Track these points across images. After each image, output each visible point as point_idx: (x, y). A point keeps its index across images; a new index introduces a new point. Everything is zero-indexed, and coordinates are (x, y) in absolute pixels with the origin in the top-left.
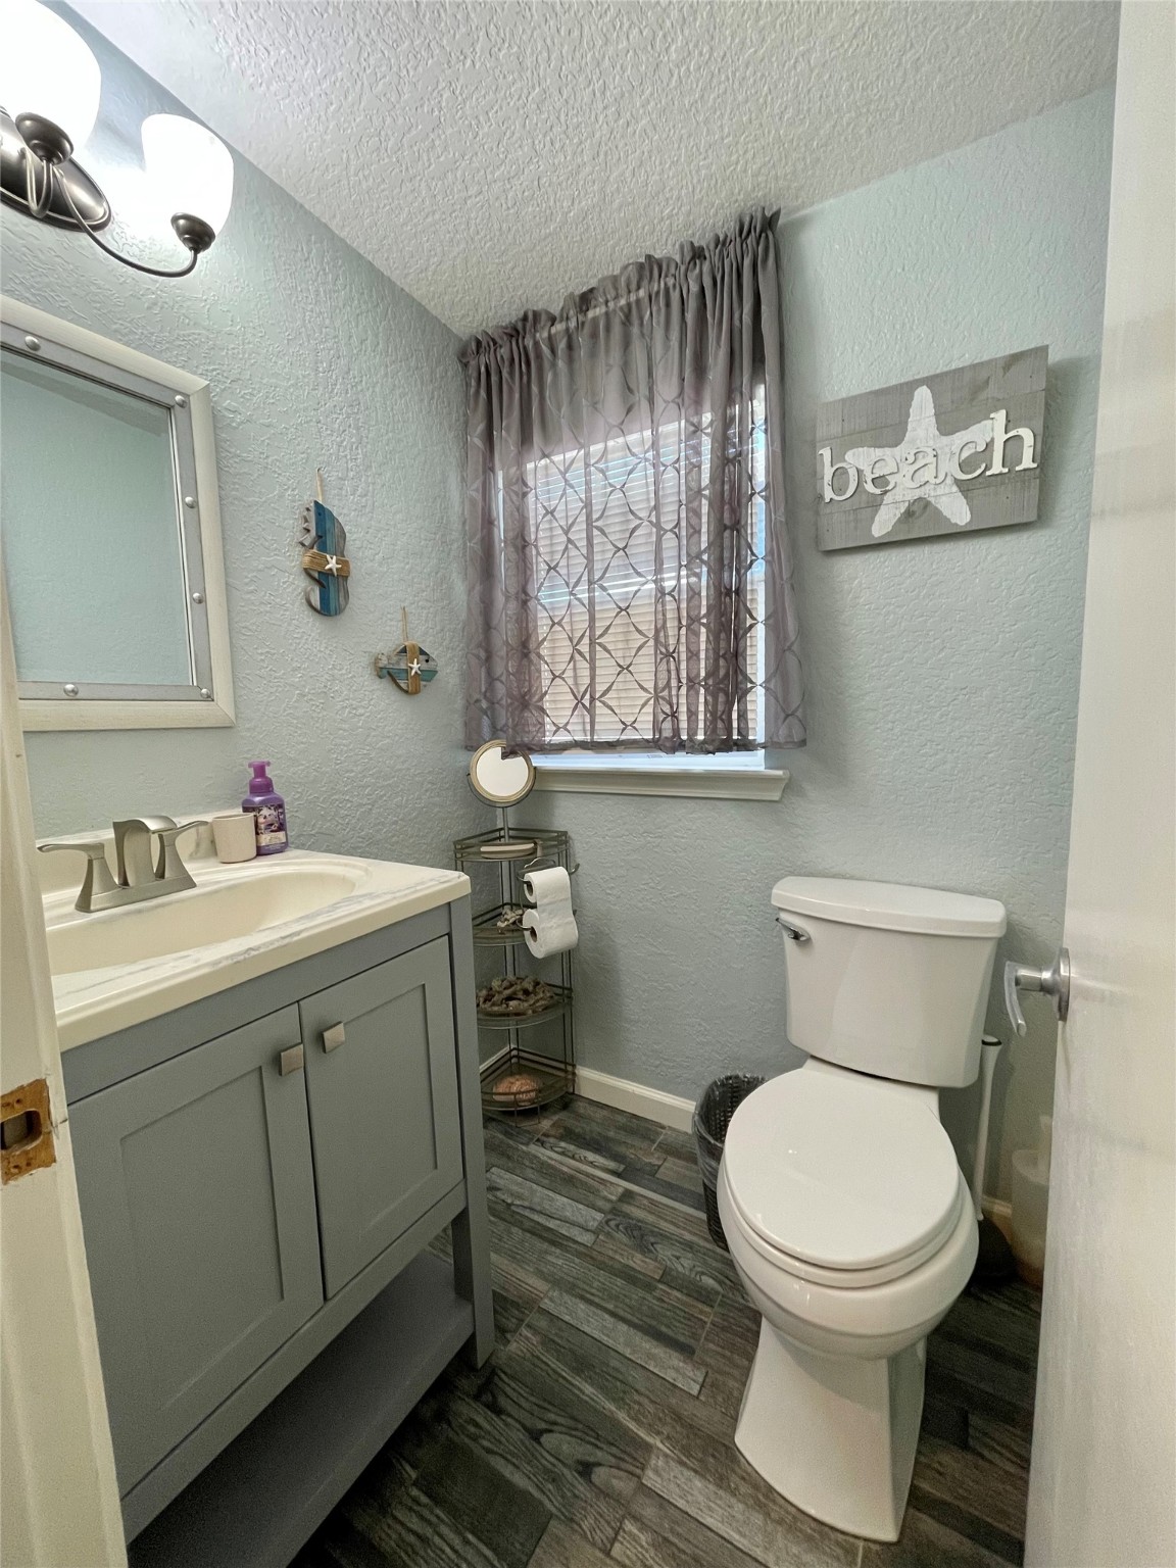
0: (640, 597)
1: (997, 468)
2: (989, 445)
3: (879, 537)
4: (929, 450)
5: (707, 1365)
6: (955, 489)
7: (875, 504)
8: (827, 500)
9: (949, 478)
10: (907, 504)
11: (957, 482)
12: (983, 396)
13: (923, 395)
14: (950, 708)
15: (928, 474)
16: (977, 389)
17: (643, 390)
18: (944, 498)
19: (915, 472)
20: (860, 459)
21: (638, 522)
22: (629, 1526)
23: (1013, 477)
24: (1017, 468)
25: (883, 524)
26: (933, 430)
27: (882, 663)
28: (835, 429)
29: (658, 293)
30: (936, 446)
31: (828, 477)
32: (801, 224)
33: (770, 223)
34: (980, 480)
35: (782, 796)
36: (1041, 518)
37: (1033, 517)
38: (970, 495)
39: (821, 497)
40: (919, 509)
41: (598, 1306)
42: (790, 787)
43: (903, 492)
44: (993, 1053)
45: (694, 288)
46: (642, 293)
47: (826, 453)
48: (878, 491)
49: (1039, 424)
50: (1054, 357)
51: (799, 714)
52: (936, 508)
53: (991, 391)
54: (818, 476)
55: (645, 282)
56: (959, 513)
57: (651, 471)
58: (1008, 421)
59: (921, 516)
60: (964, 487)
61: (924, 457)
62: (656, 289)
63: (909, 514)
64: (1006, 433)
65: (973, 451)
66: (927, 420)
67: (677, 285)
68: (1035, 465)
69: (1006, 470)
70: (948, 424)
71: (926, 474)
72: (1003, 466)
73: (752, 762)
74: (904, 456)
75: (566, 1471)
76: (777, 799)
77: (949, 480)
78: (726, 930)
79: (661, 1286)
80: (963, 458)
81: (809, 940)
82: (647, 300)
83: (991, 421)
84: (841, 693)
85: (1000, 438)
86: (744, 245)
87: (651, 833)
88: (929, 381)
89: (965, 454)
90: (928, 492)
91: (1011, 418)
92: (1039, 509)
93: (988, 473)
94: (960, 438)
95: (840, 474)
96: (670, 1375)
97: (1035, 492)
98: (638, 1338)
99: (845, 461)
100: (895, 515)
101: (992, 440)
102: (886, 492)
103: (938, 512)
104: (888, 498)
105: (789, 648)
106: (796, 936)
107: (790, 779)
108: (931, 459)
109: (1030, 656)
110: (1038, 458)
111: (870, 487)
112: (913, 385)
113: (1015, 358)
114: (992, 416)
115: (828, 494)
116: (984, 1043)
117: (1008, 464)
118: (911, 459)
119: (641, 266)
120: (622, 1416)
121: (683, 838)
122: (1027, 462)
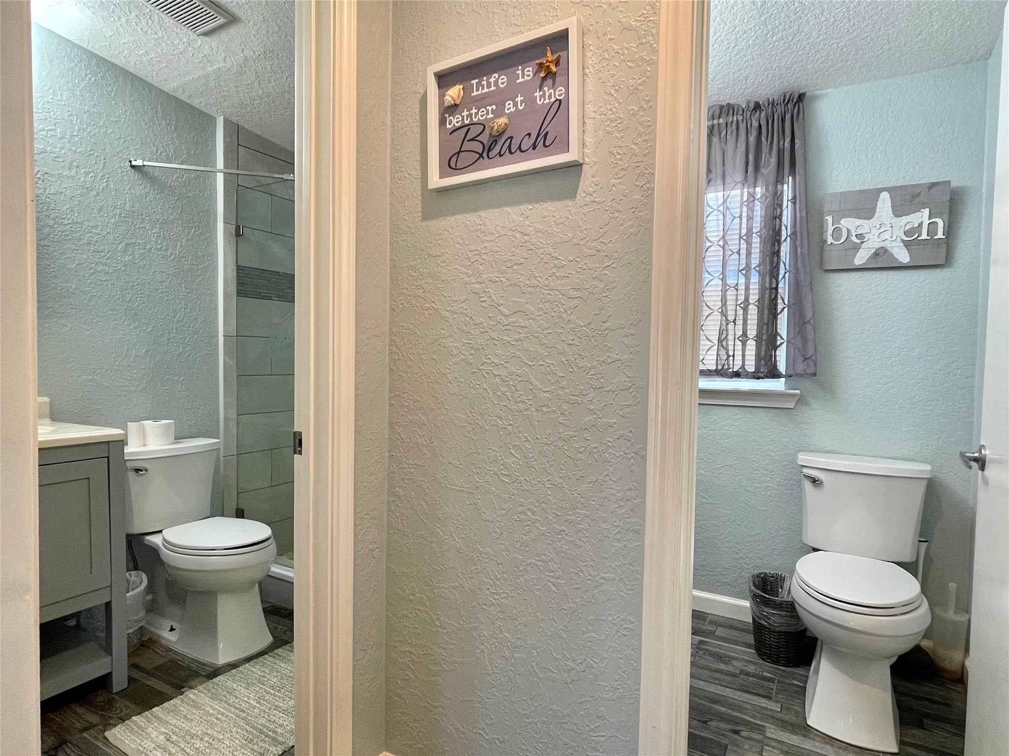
0: (711, 286)
1: (924, 236)
2: (921, 225)
3: (858, 265)
4: (888, 224)
5: (781, 702)
6: (902, 244)
7: (856, 248)
8: (829, 243)
9: (898, 238)
10: (875, 249)
11: (903, 241)
12: (917, 200)
13: (885, 195)
14: (897, 358)
15: (887, 236)
16: (915, 196)
17: (719, 171)
18: (896, 248)
19: (880, 233)
20: (849, 223)
21: (711, 244)
22: (765, 747)
23: (932, 242)
24: (935, 238)
25: (860, 259)
26: (891, 214)
27: (858, 332)
28: (836, 207)
29: (732, 122)
30: (891, 222)
31: (830, 231)
32: (816, 98)
33: (801, 97)
34: (915, 241)
35: (795, 407)
36: (946, 262)
37: (943, 262)
38: (910, 248)
39: (826, 241)
40: (881, 253)
41: (711, 682)
42: (801, 400)
43: (873, 243)
44: (924, 546)
45: (755, 124)
46: (721, 121)
47: (829, 219)
48: (859, 241)
49: (946, 217)
50: (953, 185)
51: (813, 358)
52: (891, 253)
53: (922, 198)
54: (825, 230)
55: (724, 115)
56: (903, 256)
57: (721, 217)
58: (930, 214)
59: (881, 256)
60: (907, 244)
61: (885, 227)
62: (731, 119)
63: (876, 254)
64: (929, 219)
65: (912, 226)
66: (887, 208)
67: (745, 121)
68: (944, 237)
69: (929, 238)
70: (899, 211)
71: (886, 235)
72: (928, 236)
73: (778, 385)
74: (874, 225)
75: (728, 733)
76: (792, 407)
77: (899, 240)
78: (756, 486)
79: (741, 676)
80: (906, 229)
81: (822, 483)
82: (724, 125)
83: (921, 213)
84: (834, 348)
85: (926, 222)
86: (786, 108)
87: (706, 428)
88: (888, 190)
89: (907, 228)
90: (887, 245)
91: (932, 212)
92: (946, 258)
93: (919, 238)
94: (904, 220)
95: (837, 231)
96: (763, 705)
97: (944, 249)
98: (739, 693)
99: (840, 224)
100: (868, 254)
101: (922, 222)
102: (862, 242)
103: (892, 255)
104: (864, 245)
105: (808, 322)
106: (814, 481)
107: (801, 396)
108: (888, 228)
109: (941, 332)
110: (946, 233)
111: (854, 239)
112: (881, 190)
113: (933, 185)
114: (922, 210)
115: (830, 240)
116: (920, 541)
117: (930, 235)
118: (878, 227)
119: (722, 107)
120: (745, 717)
121: (728, 430)
122: (940, 235)
